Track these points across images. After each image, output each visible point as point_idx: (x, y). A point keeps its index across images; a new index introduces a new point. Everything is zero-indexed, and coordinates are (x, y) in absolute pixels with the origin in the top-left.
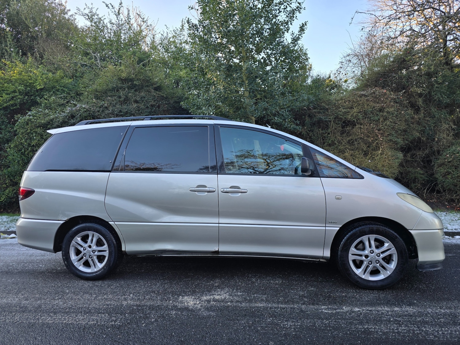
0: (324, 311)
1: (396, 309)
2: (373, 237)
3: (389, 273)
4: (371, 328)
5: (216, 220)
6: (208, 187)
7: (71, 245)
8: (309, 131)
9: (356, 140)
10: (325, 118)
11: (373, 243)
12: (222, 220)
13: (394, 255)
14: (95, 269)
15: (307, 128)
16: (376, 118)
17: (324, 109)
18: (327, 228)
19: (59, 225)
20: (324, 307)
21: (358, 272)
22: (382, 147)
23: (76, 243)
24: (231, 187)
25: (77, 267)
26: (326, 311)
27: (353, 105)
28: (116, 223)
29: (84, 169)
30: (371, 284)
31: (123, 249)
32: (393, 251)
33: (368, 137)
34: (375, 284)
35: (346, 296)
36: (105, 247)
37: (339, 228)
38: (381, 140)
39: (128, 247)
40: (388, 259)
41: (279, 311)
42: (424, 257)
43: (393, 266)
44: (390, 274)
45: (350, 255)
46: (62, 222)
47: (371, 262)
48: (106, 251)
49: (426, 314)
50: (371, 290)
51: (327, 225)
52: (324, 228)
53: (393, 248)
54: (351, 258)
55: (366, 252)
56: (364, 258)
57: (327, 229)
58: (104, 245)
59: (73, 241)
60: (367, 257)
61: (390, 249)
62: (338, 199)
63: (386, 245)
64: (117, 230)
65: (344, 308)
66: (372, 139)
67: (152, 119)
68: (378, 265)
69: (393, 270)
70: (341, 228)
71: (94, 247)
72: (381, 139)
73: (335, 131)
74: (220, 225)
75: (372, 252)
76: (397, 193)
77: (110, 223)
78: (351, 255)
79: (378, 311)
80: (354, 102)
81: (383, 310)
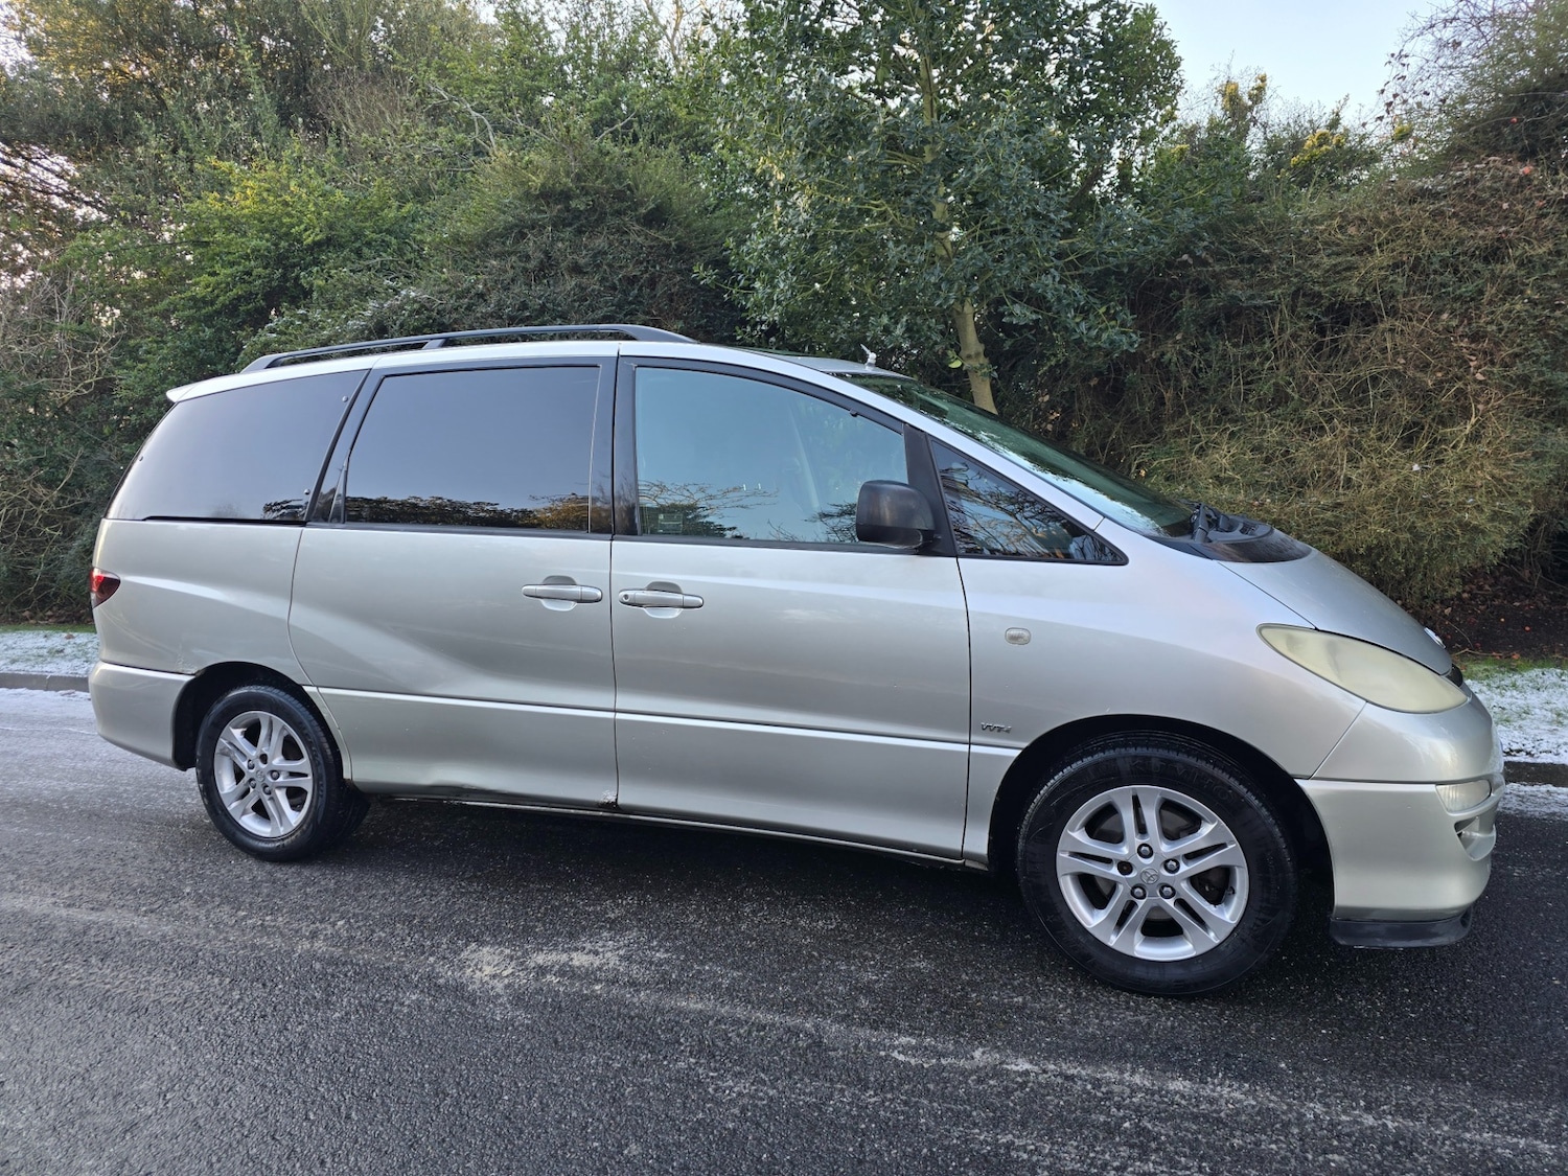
0: (895, 1054)
1: (1179, 1085)
2: (1152, 796)
3: (1214, 938)
4: (1024, 1148)
5: (604, 699)
6: (577, 582)
7: (217, 751)
8: (1193, 349)
9: (1375, 379)
10: (1252, 297)
11: (1151, 816)
12: (625, 701)
13: (1237, 870)
14: (282, 829)
15: (1184, 339)
16: (1467, 289)
17: (1251, 260)
18: (974, 749)
19: (179, 690)
20: (904, 1040)
21: (1092, 920)
22: (1480, 407)
23: (231, 744)
24: (655, 586)
25: (235, 815)
26: (901, 1058)
27: (1371, 239)
28: (322, 690)
29: (239, 517)
30: (1139, 972)
31: (346, 775)
32: (1233, 854)
33: (1425, 367)
34: (1154, 975)
35: (1020, 1009)
36: (303, 765)
37: (1016, 753)
38: (1475, 381)
39: (359, 770)
40: (1215, 886)
41: (739, 1035)
42: (1353, 889)
43: (1228, 915)
44: (1217, 942)
45: (1062, 856)
46: (187, 679)
47: (1140, 891)
48: (306, 775)
49: (1286, 1125)
50: (1139, 994)
51: (974, 739)
52: (965, 748)
53: (1232, 842)
54: (1066, 866)
55: (1124, 851)
56: (1114, 871)
57: (976, 754)
58: (301, 757)
59: (221, 739)
60: (1125, 867)
61: (1222, 846)
62: (1014, 639)
63: (1206, 829)
64: (326, 713)
65: (977, 1054)
66: (1439, 375)
67: (449, 343)
68: (1170, 902)
69: (1230, 929)
70: (1025, 751)
71: (277, 761)
72: (1479, 377)
73: (1294, 345)
74: (620, 716)
75: (1146, 852)
76: (1261, 628)
77: (306, 689)
78: (1066, 855)
79: (1097, 1084)
80: (1378, 223)
81: (1121, 1082)
